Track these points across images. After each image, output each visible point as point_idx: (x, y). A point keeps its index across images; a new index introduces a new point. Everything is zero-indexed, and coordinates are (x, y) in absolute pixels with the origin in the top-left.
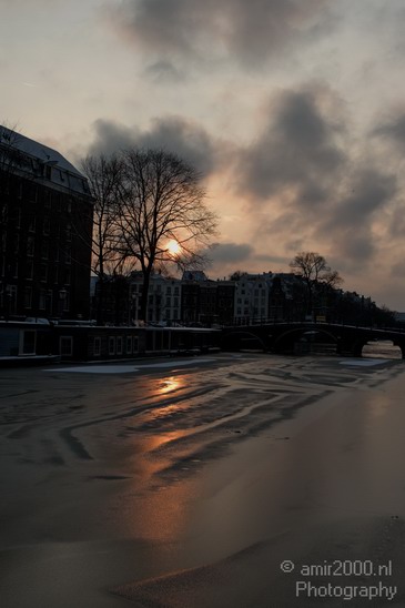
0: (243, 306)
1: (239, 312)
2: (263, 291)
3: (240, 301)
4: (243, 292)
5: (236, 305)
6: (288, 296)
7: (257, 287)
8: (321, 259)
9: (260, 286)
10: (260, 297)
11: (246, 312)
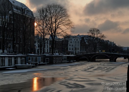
0: (71, 47)
1: (70, 49)
2: (78, 42)
3: (70, 45)
4: (71, 42)
5: (69, 47)
6: (87, 43)
7: (76, 40)
8: (98, 30)
9: (77, 40)
10: (77, 44)
11: (72, 49)
